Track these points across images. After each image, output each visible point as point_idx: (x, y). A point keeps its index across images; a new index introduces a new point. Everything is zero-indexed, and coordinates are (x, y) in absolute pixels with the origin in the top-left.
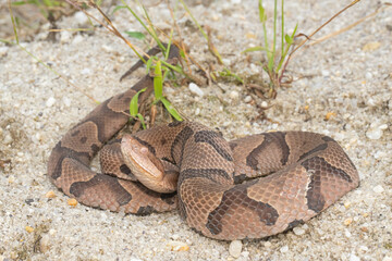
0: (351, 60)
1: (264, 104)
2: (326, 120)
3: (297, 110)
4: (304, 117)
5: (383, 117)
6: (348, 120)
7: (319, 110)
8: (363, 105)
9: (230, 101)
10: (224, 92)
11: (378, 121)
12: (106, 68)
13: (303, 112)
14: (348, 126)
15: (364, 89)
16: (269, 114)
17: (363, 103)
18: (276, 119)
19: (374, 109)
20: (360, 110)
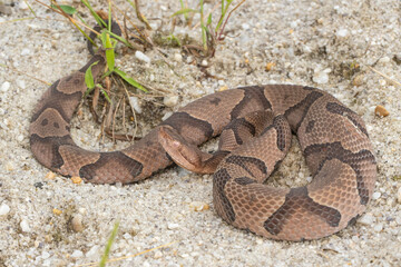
0: (263, 11)
1: (205, 63)
2: (267, 71)
3: (238, 64)
4: (246, 70)
5: (323, 61)
6: (289, 68)
7: (259, 62)
8: (299, 53)
9: (175, 64)
10: (166, 56)
11: (319, 66)
12: (45, 47)
13: (244, 66)
14: (291, 74)
15: (295, 38)
16: (212, 71)
17: (299, 51)
18: (220, 76)
19: (311, 56)
20: (297, 58)
